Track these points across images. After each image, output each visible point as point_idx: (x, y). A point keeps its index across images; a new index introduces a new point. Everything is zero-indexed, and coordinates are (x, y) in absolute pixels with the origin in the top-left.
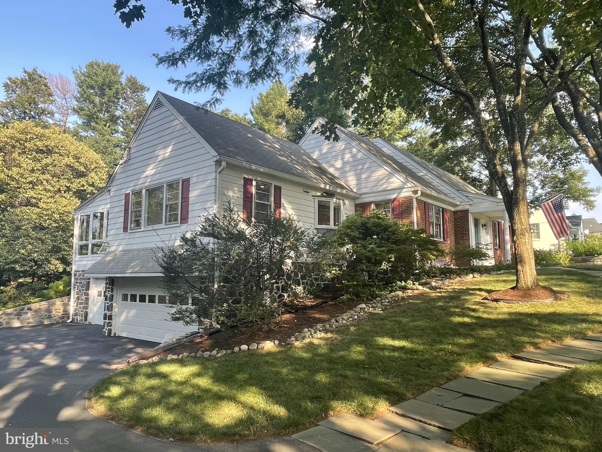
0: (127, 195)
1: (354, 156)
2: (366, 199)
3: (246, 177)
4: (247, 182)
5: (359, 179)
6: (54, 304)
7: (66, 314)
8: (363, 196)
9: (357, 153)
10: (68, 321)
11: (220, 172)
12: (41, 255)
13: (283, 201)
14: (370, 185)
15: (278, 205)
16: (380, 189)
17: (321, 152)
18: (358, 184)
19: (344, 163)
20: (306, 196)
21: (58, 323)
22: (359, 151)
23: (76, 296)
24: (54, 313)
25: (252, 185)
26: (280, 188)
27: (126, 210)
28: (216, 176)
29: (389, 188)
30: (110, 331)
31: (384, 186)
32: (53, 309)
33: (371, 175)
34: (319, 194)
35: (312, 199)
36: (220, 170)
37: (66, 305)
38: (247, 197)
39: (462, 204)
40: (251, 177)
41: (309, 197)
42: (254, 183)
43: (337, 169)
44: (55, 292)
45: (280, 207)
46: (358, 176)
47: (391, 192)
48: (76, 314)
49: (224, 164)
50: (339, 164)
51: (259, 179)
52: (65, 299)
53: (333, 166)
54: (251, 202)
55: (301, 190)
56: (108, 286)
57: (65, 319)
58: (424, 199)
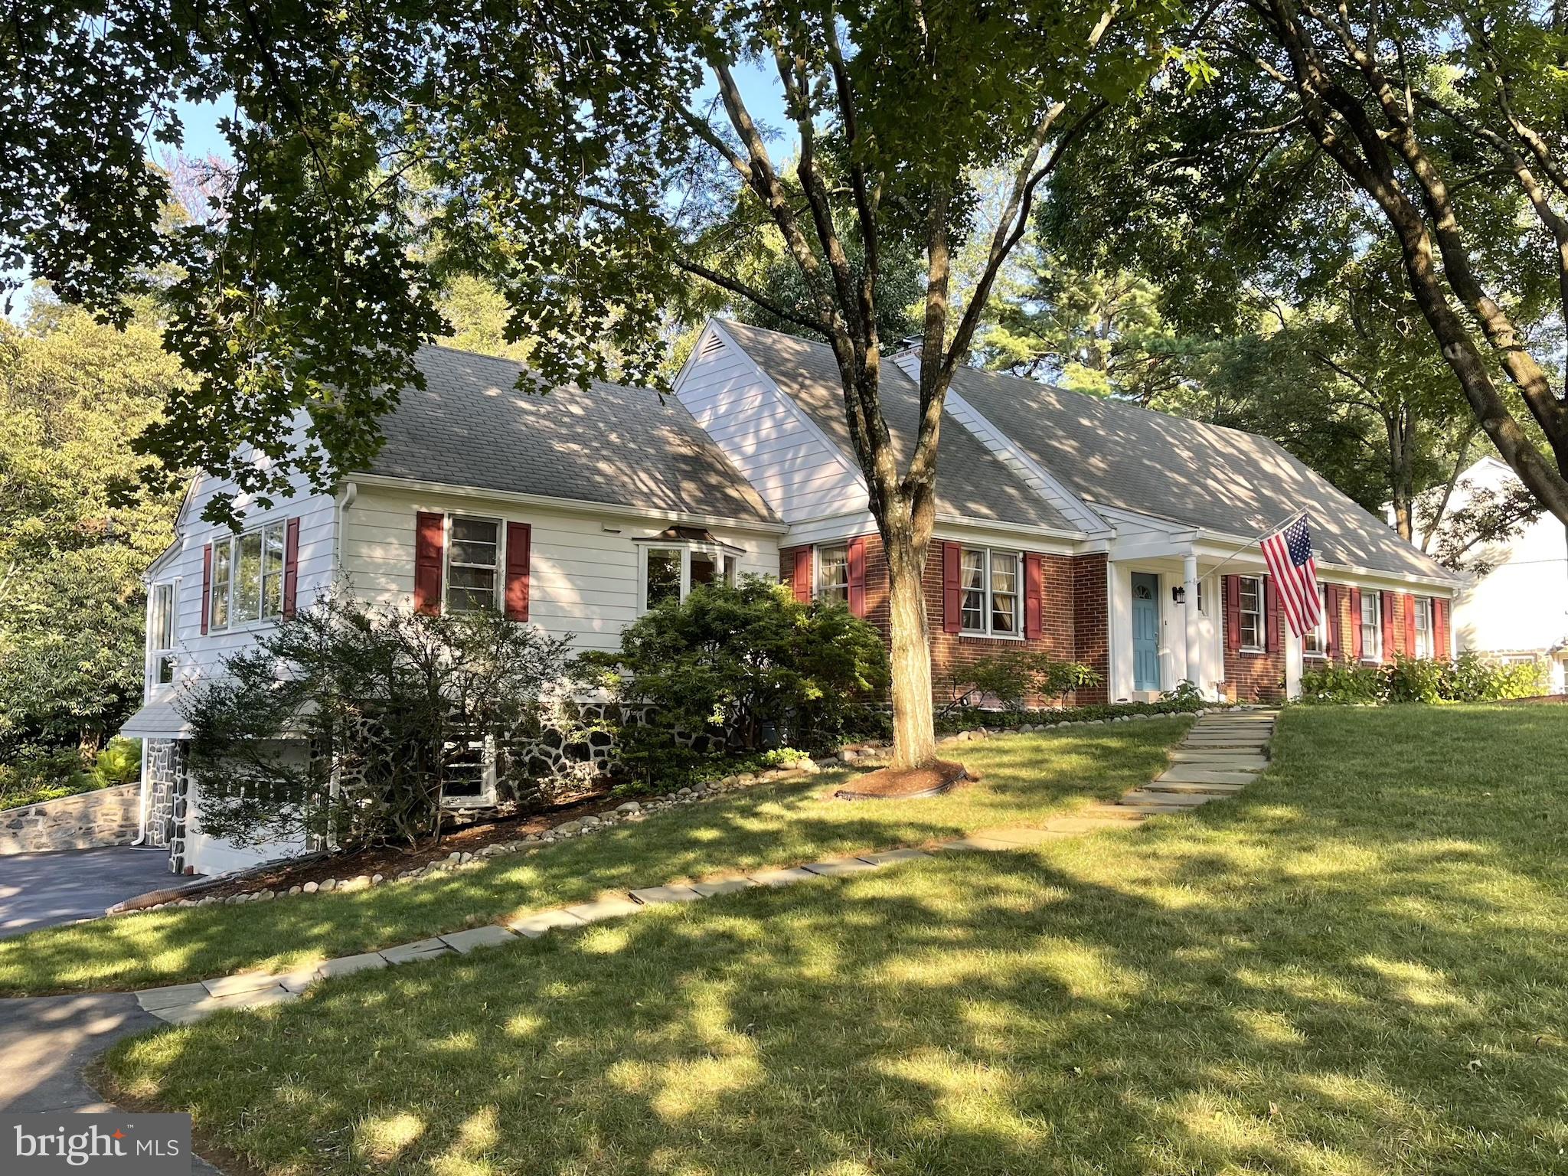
0: (208, 549)
1: (778, 425)
2: (801, 537)
3: (424, 510)
4: (429, 522)
5: (787, 486)
6: (98, 802)
7: (128, 826)
8: (794, 530)
9: (786, 418)
10: (134, 843)
11: (346, 507)
12: (134, 675)
13: (536, 560)
14: (811, 499)
15: (519, 567)
16: (828, 512)
17: (716, 413)
18: (787, 499)
19: (760, 443)
20: (611, 540)
21: (109, 846)
22: (788, 411)
23: (152, 782)
24: (101, 822)
25: (440, 528)
26: (526, 529)
27: (206, 584)
28: (337, 516)
29: (845, 510)
30: (181, 860)
31: (836, 505)
32: (99, 815)
33: (810, 475)
34: (655, 533)
35: (631, 546)
36: (343, 503)
37: (128, 805)
38: (426, 558)
39: (1092, 537)
40: (436, 510)
41: (622, 543)
42: (447, 523)
43: (746, 458)
44: (107, 772)
45: (527, 573)
46: (786, 476)
47: (848, 520)
48: (150, 827)
49: (352, 488)
50: (749, 446)
51: (460, 512)
52: (127, 789)
53: (737, 449)
54: (440, 568)
55: (594, 527)
56: (177, 758)
57: (128, 837)
58: (942, 536)
